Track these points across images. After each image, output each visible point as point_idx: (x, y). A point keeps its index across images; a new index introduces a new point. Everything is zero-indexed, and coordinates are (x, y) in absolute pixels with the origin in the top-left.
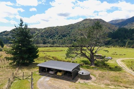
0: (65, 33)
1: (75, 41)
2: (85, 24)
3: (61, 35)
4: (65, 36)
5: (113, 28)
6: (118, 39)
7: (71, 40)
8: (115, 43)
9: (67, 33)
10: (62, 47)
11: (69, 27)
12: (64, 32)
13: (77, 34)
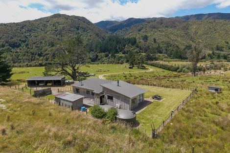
0: (15, 39)
1: (40, 55)
2: (57, 24)
3: (7, 42)
4: (18, 47)
5: (102, 35)
6: (108, 53)
7: (33, 54)
8: (105, 58)
9: (20, 40)
10: (20, 66)
11: (22, 28)
12: (12, 38)
13: (43, 42)
